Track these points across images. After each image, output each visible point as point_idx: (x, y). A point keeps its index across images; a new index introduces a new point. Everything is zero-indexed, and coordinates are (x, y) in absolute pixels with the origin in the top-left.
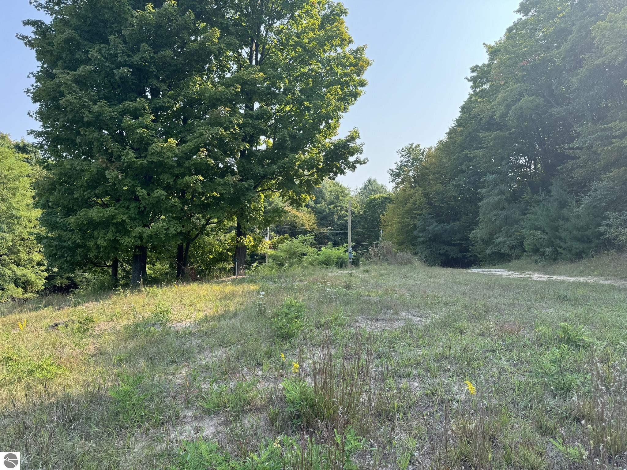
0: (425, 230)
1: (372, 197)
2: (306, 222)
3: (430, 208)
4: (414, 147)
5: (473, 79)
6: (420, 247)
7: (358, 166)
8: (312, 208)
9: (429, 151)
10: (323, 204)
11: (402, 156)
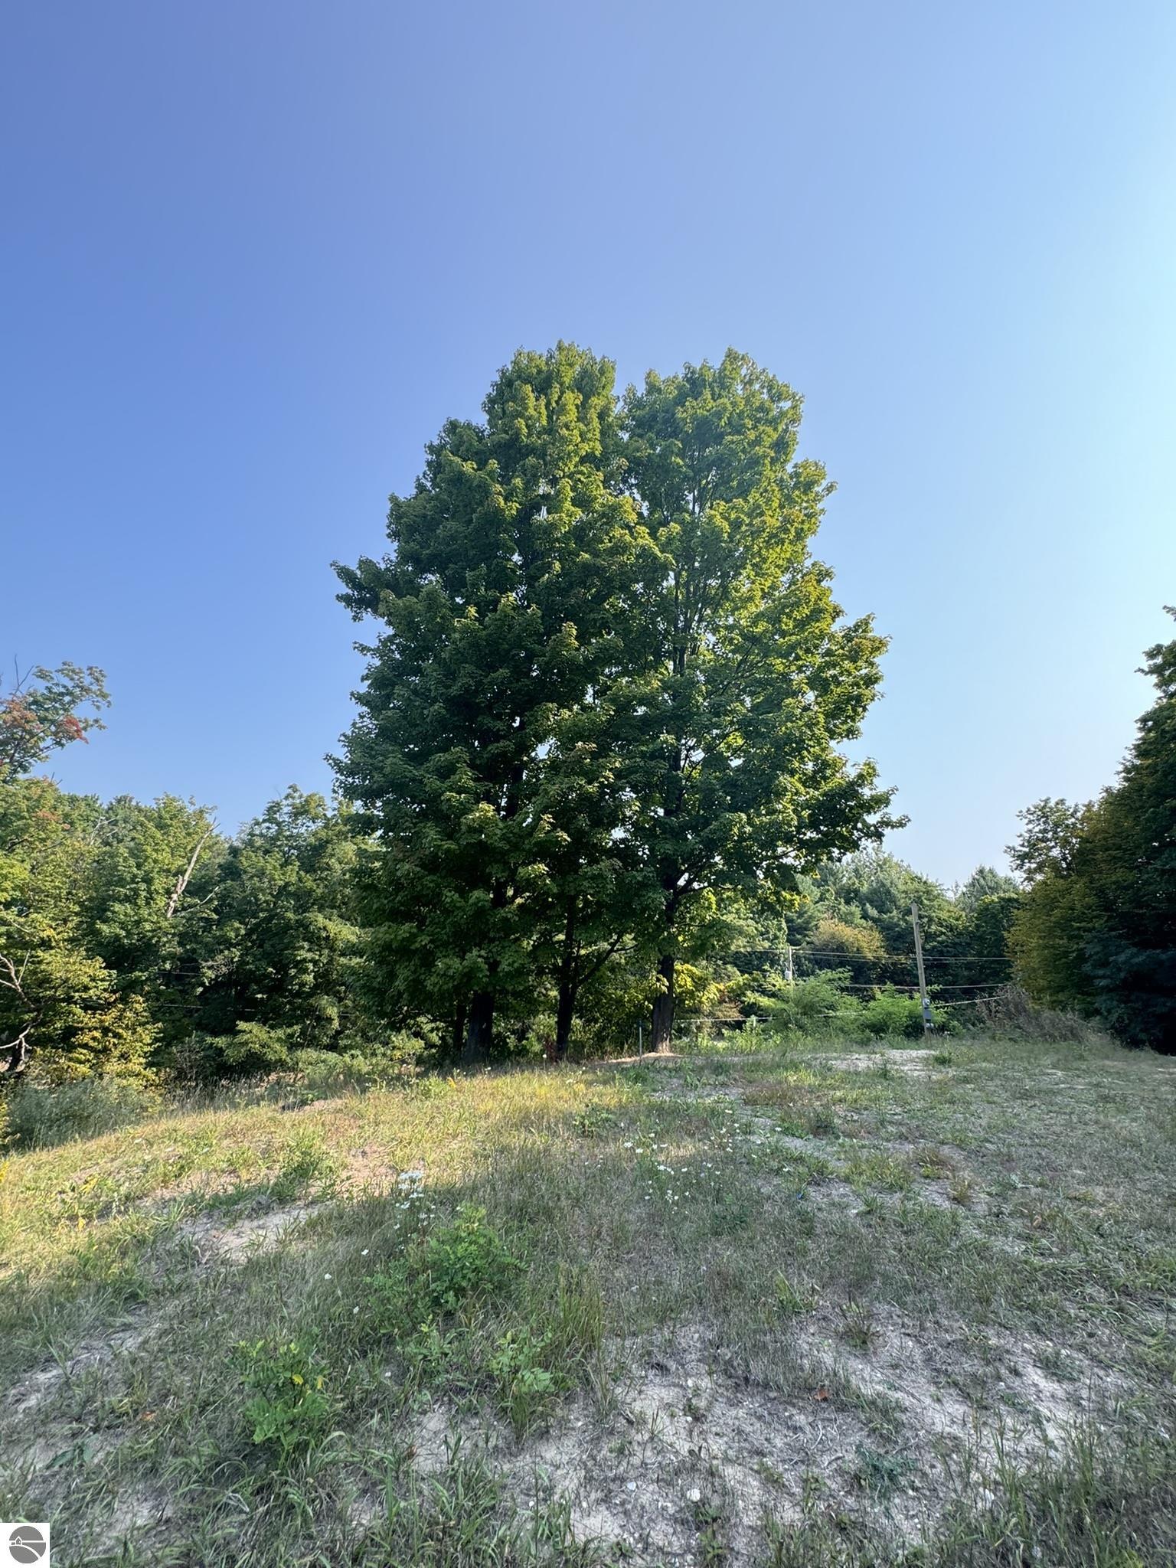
0: (1109, 963)
1: (988, 899)
2: (865, 945)
3: (1110, 918)
4: (1052, 804)
5: (1157, 670)
6: (1104, 997)
7: (887, 831)
8: (875, 920)
9: (1089, 810)
10: (895, 912)
11: (1030, 822)
